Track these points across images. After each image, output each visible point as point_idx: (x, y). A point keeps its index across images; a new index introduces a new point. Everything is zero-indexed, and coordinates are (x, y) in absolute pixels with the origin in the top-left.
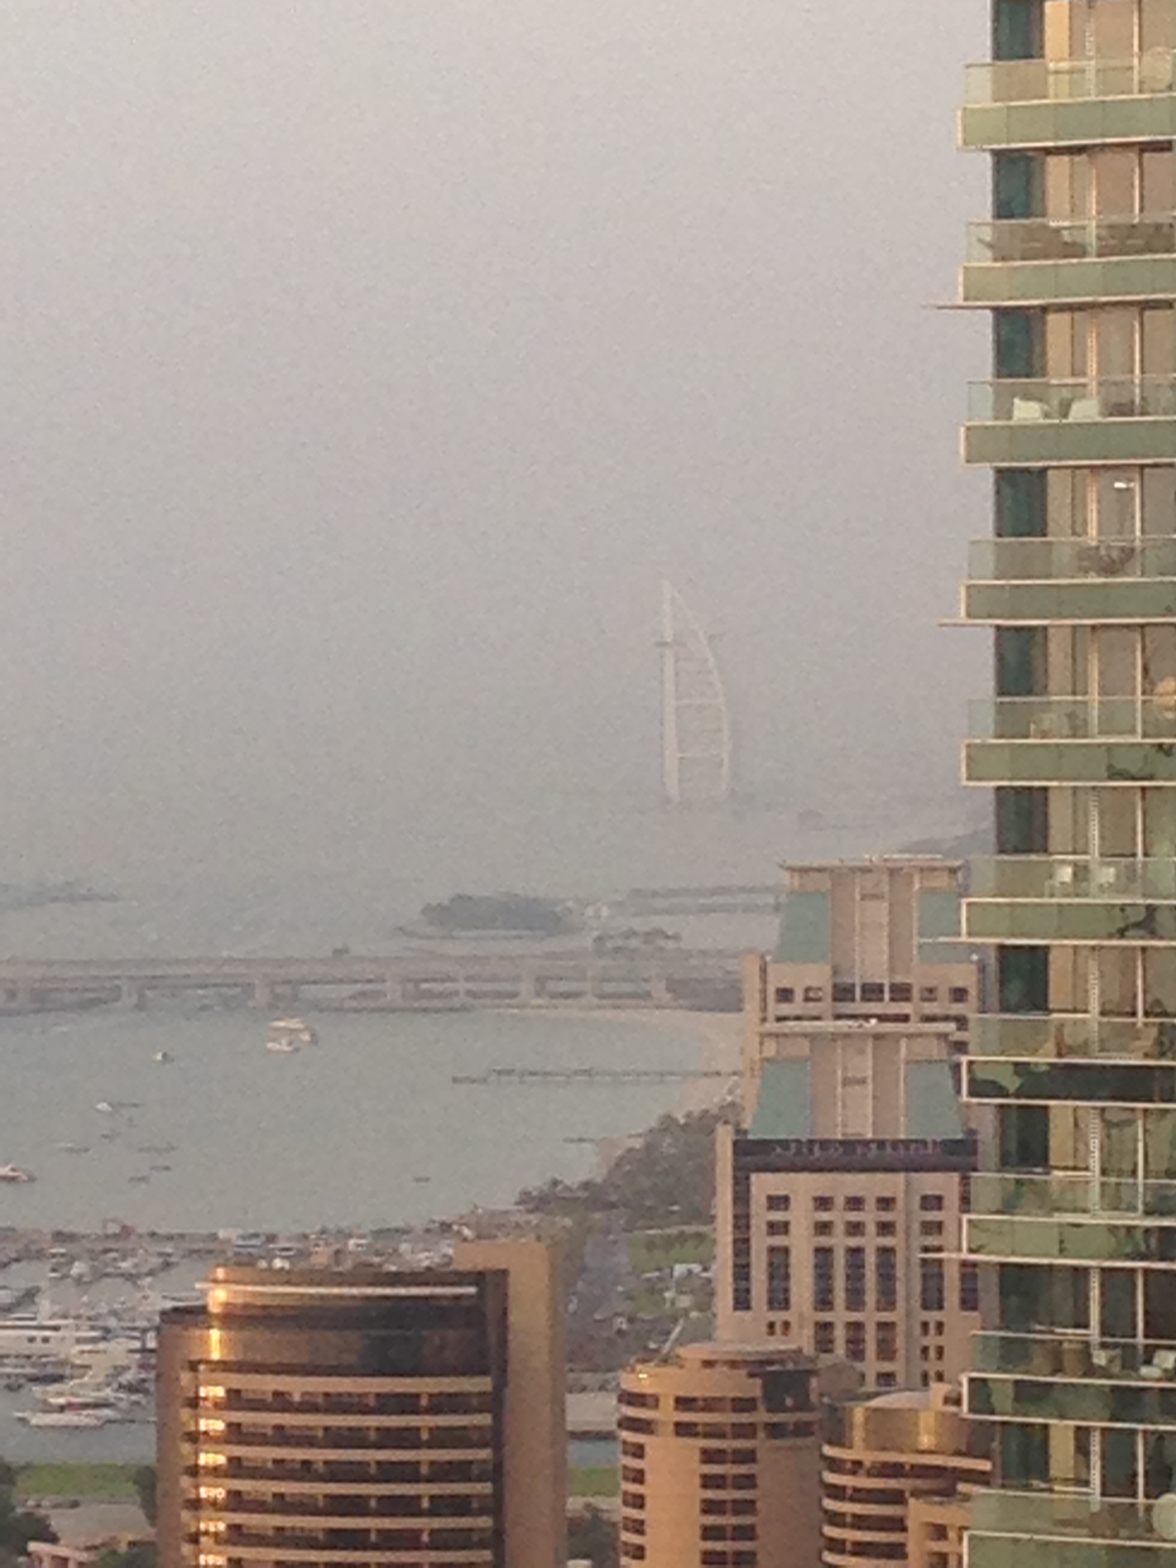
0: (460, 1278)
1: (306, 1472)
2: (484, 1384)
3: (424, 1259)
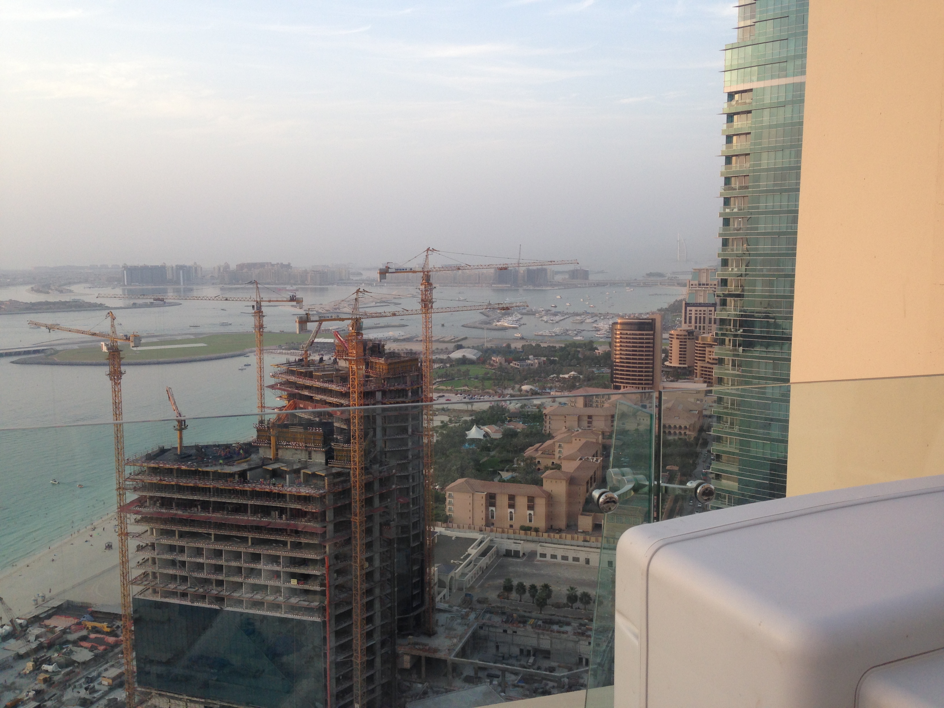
0: (649, 319)
1: (630, 342)
2: (652, 332)
3: (645, 317)
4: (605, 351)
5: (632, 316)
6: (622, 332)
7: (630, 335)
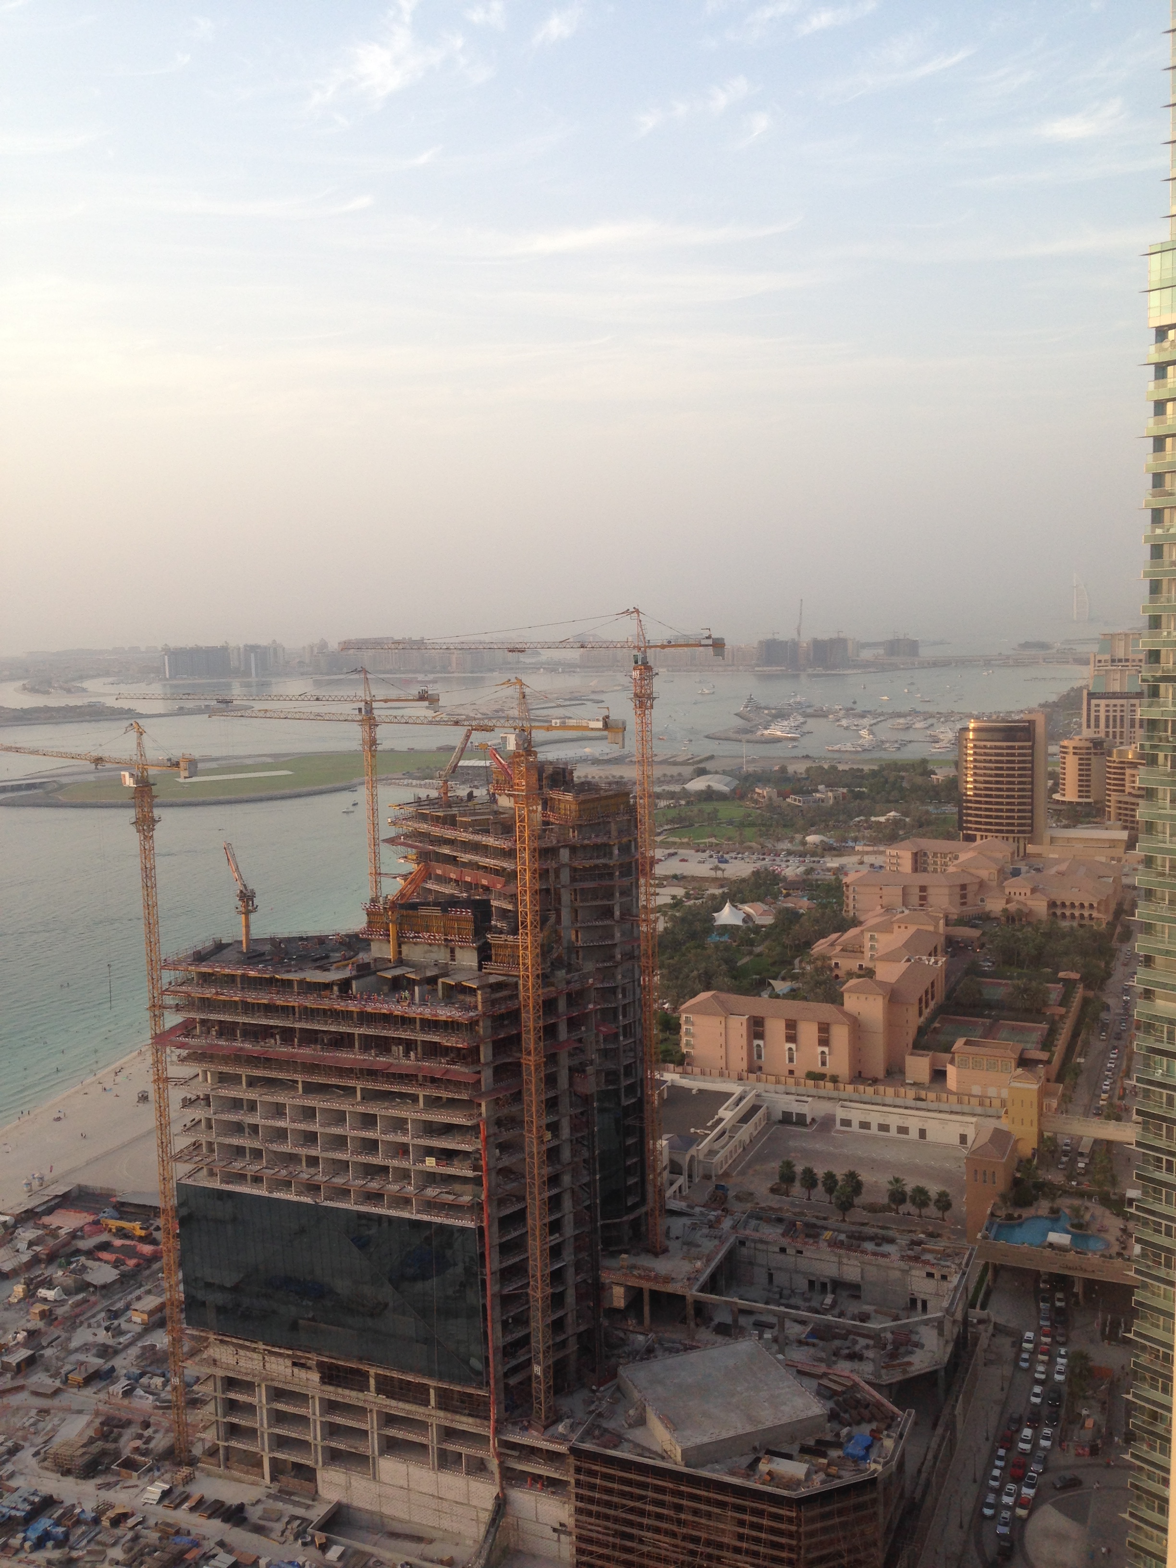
0: (1024, 722)
1: (990, 761)
2: (1030, 744)
3: (1017, 718)
4: (947, 776)
5: (994, 717)
6: (977, 743)
7: (991, 748)
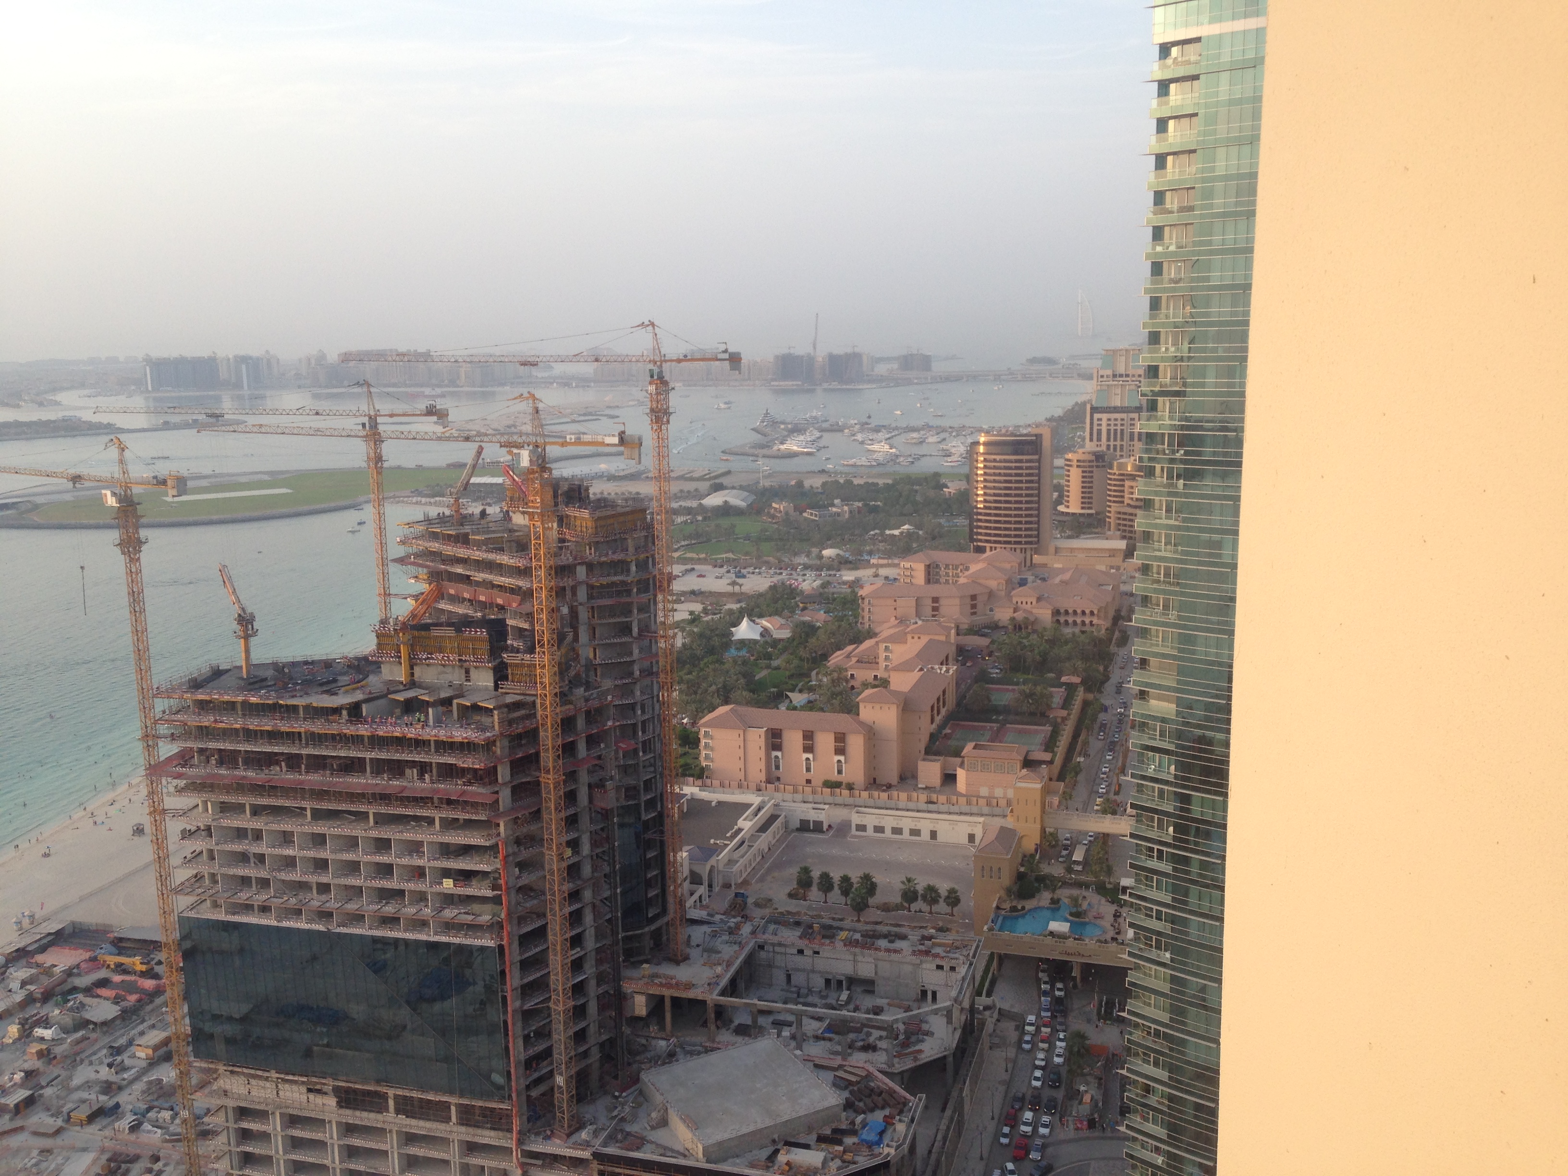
0: (1032, 435)
1: (1000, 474)
2: (1036, 457)
3: (1025, 432)
4: (960, 489)
5: (1003, 431)
6: (987, 457)
7: (1000, 461)
